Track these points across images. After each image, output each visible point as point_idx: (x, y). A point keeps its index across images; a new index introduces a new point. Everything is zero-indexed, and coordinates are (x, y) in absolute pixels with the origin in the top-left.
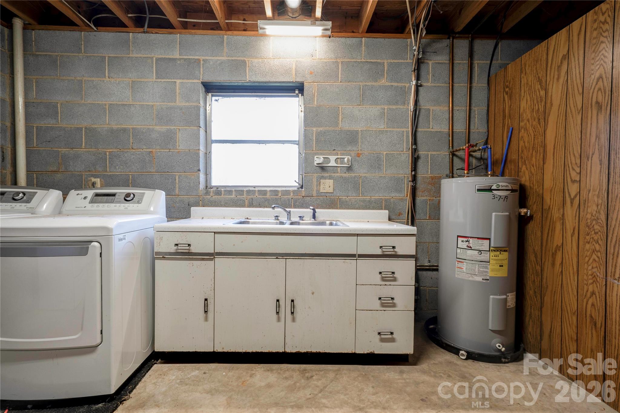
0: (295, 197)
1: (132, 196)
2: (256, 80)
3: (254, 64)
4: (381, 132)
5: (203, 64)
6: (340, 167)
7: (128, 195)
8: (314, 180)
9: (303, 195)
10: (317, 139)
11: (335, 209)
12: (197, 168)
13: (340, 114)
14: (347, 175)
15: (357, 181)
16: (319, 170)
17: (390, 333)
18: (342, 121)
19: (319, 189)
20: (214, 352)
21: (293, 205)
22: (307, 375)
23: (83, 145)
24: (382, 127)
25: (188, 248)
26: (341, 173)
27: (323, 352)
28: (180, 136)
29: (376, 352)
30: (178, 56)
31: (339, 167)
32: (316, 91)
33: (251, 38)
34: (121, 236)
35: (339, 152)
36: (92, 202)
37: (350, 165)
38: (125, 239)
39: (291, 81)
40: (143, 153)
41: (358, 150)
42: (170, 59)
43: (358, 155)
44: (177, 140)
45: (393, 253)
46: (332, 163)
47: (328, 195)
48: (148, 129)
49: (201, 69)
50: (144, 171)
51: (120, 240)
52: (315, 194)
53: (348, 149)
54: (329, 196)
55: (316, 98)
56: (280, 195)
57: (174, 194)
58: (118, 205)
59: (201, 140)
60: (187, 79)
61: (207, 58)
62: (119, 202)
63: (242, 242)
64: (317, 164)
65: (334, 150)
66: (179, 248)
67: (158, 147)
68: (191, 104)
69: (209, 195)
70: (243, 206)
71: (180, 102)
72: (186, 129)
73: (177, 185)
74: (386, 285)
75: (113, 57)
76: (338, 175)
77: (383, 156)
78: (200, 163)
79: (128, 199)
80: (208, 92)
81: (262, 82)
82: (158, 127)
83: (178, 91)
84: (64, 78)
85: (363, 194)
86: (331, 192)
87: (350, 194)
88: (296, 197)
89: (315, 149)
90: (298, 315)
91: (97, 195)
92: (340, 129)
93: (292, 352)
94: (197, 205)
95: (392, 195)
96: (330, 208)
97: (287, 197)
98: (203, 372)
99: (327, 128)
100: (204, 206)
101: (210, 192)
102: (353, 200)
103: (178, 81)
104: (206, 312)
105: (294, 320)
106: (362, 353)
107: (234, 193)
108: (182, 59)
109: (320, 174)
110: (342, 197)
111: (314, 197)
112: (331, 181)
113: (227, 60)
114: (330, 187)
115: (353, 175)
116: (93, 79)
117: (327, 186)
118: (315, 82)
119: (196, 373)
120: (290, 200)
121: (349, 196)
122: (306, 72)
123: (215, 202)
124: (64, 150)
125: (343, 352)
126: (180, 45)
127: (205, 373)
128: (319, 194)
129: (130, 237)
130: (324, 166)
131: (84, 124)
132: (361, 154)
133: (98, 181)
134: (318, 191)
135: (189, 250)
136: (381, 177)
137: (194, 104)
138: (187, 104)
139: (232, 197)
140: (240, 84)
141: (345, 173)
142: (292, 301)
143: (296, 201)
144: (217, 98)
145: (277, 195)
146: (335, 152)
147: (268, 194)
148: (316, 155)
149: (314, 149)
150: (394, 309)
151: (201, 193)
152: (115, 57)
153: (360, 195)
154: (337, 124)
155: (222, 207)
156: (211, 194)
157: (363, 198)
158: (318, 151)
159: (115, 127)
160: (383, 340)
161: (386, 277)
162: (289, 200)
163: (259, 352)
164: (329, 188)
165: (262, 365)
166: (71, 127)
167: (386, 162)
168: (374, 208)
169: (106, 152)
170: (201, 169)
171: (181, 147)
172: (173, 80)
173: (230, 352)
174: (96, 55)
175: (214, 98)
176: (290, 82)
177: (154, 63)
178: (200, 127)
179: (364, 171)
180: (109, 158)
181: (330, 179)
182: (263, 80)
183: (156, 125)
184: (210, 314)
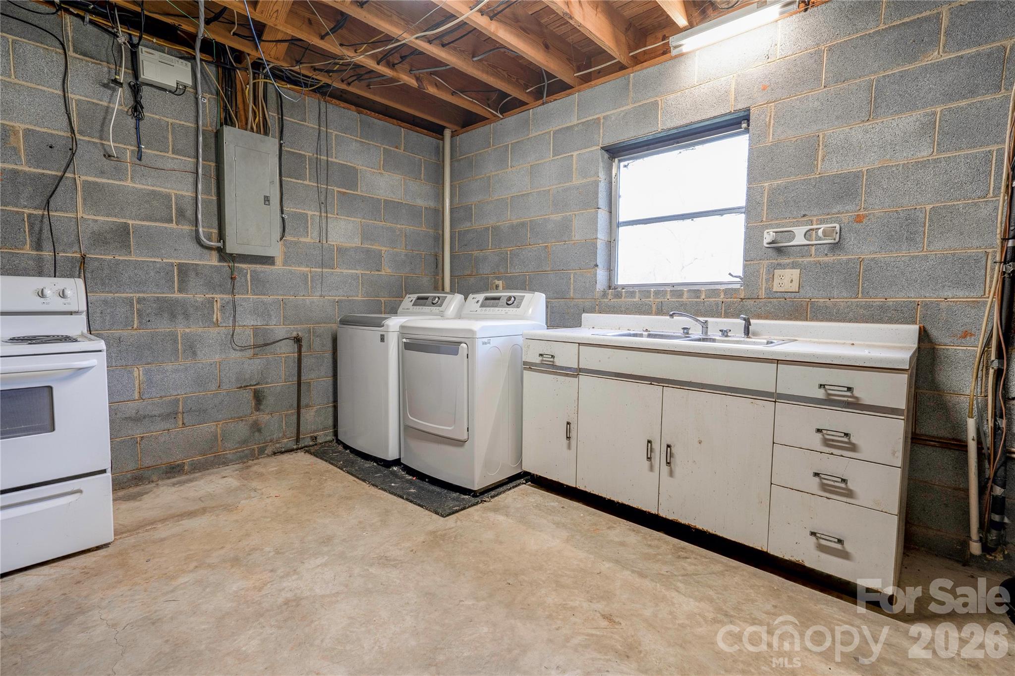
0: (726, 300)
1: (513, 299)
2: (672, 125)
3: (670, 102)
4: (922, 165)
5: (603, 123)
6: (816, 245)
7: (509, 298)
8: (761, 272)
9: (742, 297)
10: (770, 201)
11: (801, 320)
12: (593, 264)
13: (821, 148)
14: (830, 259)
15: (853, 268)
16: (771, 253)
17: (836, 540)
18: (823, 160)
19: (770, 286)
20: (576, 488)
21: (723, 312)
22: (681, 553)
23: (490, 245)
24: (924, 153)
25: (552, 359)
26: (816, 255)
27: (714, 533)
28: (576, 223)
29: (807, 564)
30: (576, 122)
31: (812, 245)
32: (772, 115)
33: (666, 64)
34: (486, 340)
35: (815, 219)
36: (482, 306)
37: (837, 240)
38: (489, 343)
39: (728, 111)
40: (539, 249)
41: (858, 208)
42: (568, 128)
43: (859, 219)
44: (573, 229)
45: (850, 399)
46: (800, 240)
47: (786, 296)
48: (545, 219)
49: (601, 131)
50: (540, 269)
51: (484, 343)
52: (762, 294)
53: (835, 210)
54: (790, 298)
55: (771, 130)
56: (703, 297)
57: (568, 297)
58: (501, 309)
59: (599, 226)
60: (586, 148)
61: (608, 113)
62: (502, 306)
63: (609, 358)
64: (768, 244)
65: (804, 216)
66: (544, 359)
67: (553, 240)
68: (589, 180)
69: (607, 298)
70: (648, 312)
71: (577, 181)
72: (583, 213)
73: (572, 286)
74: (832, 454)
75: (515, 143)
76: (812, 259)
77: (921, 215)
78: (598, 256)
79: (509, 302)
80: (615, 158)
81: (680, 127)
82: (553, 216)
83: (574, 166)
84: (477, 177)
85: (866, 294)
86: (794, 291)
87: (835, 293)
88: (729, 300)
89: (766, 219)
90: (678, 469)
91: (487, 299)
92: (817, 176)
93: (667, 517)
94: (592, 310)
95: (946, 294)
96: (791, 319)
97: (714, 299)
98: (562, 506)
99: (792, 178)
100: (600, 313)
101: (608, 294)
102: (842, 304)
103: (575, 154)
104: (568, 438)
105: (671, 474)
106: (781, 556)
107: (637, 295)
108: (580, 123)
109: (774, 261)
110: (817, 300)
111: (761, 300)
112: (796, 272)
113: (633, 108)
114: (792, 281)
115: (844, 258)
116: (499, 172)
117: (786, 281)
118: (770, 103)
119: (555, 504)
120: (720, 305)
121: (834, 298)
122: (756, 89)
123: (614, 307)
124: (475, 253)
125: (746, 544)
126: (578, 106)
127: (563, 507)
128: (771, 295)
129: (495, 342)
130: (782, 247)
131: (491, 222)
132: (864, 216)
133: (500, 283)
134: (769, 289)
135: (553, 362)
136: (913, 257)
137: (593, 179)
138: (585, 181)
139: (635, 300)
140: (651, 138)
141: (826, 255)
142: (669, 446)
143: (729, 306)
144: (626, 163)
145: (698, 297)
146: (805, 219)
147: (686, 295)
148: (767, 229)
149: (764, 220)
150: (849, 500)
151: (597, 295)
152: (517, 142)
153: (860, 295)
154: (812, 167)
155: (621, 314)
156: (609, 297)
157: (867, 302)
158: (772, 220)
159: (515, 222)
160: (822, 548)
161: (833, 440)
162: (717, 304)
163: (625, 505)
164: (791, 284)
165: (631, 523)
166: (481, 228)
167: (930, 226)
168: (891, 321)
169: (507, 250)
170: (598, 264)
171: (577, 238)
172: (570, 154)
173: (592, 494)
174: (501, 145)
175: (622, 164)
176: (725, 115)
177: (552, 137)
178: (598, 208)
179: (872, 249)
180: (510, 258)
181: (793, 268)
182: (682, 124)
183: (552, 214)
184: (573, 442)
